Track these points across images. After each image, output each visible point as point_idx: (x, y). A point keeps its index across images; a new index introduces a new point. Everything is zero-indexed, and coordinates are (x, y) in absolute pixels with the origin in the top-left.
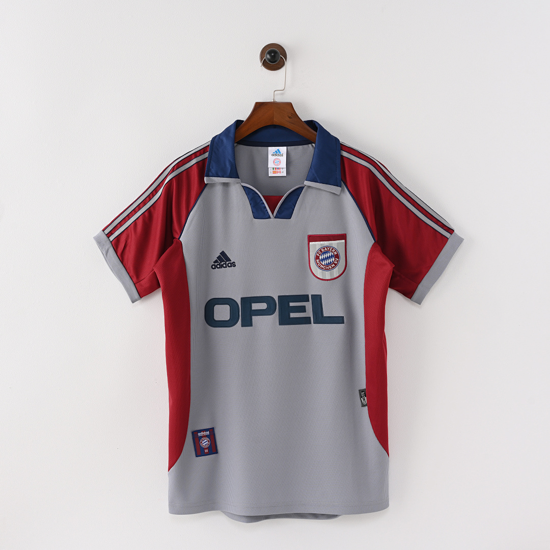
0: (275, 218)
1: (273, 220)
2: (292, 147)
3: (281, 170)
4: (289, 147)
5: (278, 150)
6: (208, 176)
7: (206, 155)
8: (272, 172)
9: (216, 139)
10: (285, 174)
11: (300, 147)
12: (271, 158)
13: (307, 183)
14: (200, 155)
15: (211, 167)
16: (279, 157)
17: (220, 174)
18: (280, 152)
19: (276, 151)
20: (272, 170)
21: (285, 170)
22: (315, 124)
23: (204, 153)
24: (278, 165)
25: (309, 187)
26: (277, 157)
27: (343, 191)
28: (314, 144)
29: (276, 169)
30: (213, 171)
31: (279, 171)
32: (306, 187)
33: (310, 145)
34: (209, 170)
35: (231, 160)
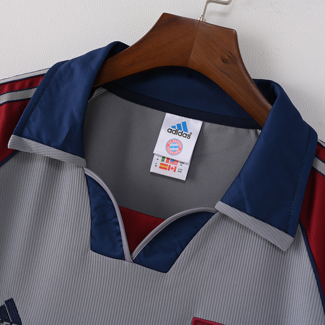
0: (135, 261)
1: (127, 264)
2: (215, 126)
3: (179, 166)
4: (207, 124)
5: (184, 124)
6: (20, 134)
7: (31, 93)
8: (159, 165)
9: (62, 67)
10: (183, 176)
11: (231, 130)
12: (164, 136)
13: (221, 207)
14: (20, 90)
15: (31, 119)
16: (181, 139)
17: (44, 137)
18: (186, 129)
19: (179, 125)
20: (160, 161)
21: (185, 168)
22: (273, 88)
23: (30, 87)
24: (174, 153)
25: (224, 217)
26: (177, 137)
27: (295, 245)
28: (259, 131)
29: (168, 162)
30: (34, 126)
31: (173, 166)
32: (217, 214)
33: (252, 132)
34: (26, 123)
35: (76, 115)
